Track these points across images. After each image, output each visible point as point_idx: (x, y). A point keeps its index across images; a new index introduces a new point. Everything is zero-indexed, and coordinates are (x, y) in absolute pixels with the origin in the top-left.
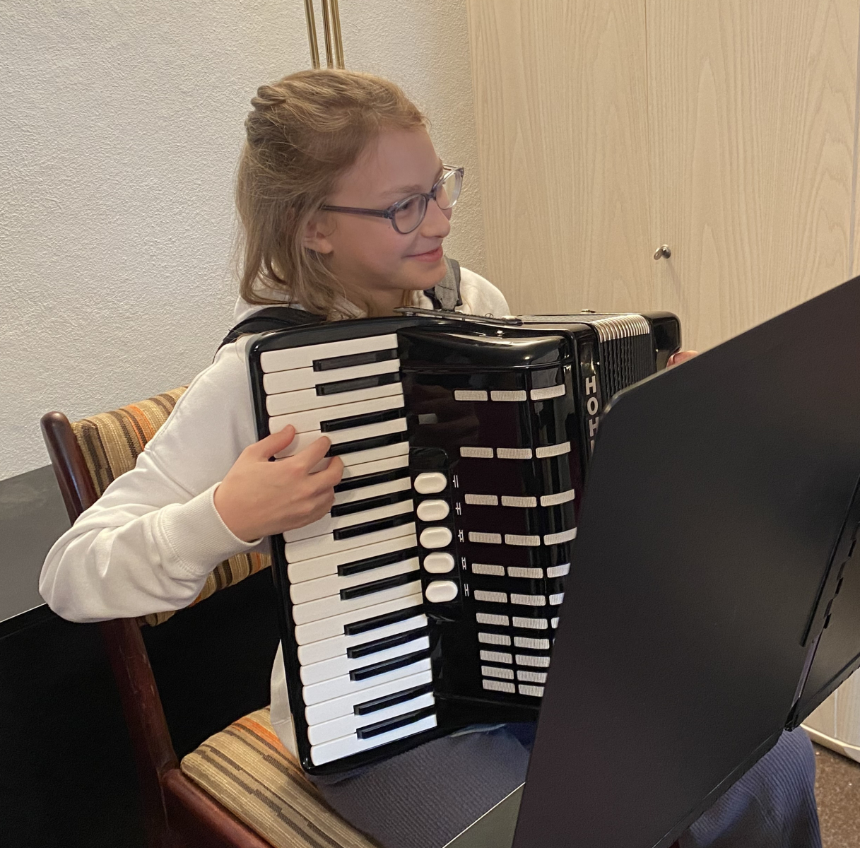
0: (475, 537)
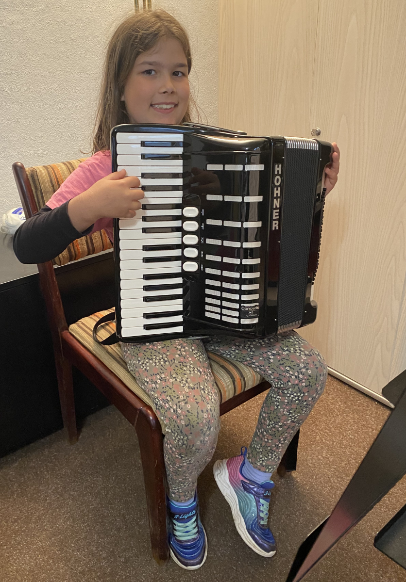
0: (209, 241)
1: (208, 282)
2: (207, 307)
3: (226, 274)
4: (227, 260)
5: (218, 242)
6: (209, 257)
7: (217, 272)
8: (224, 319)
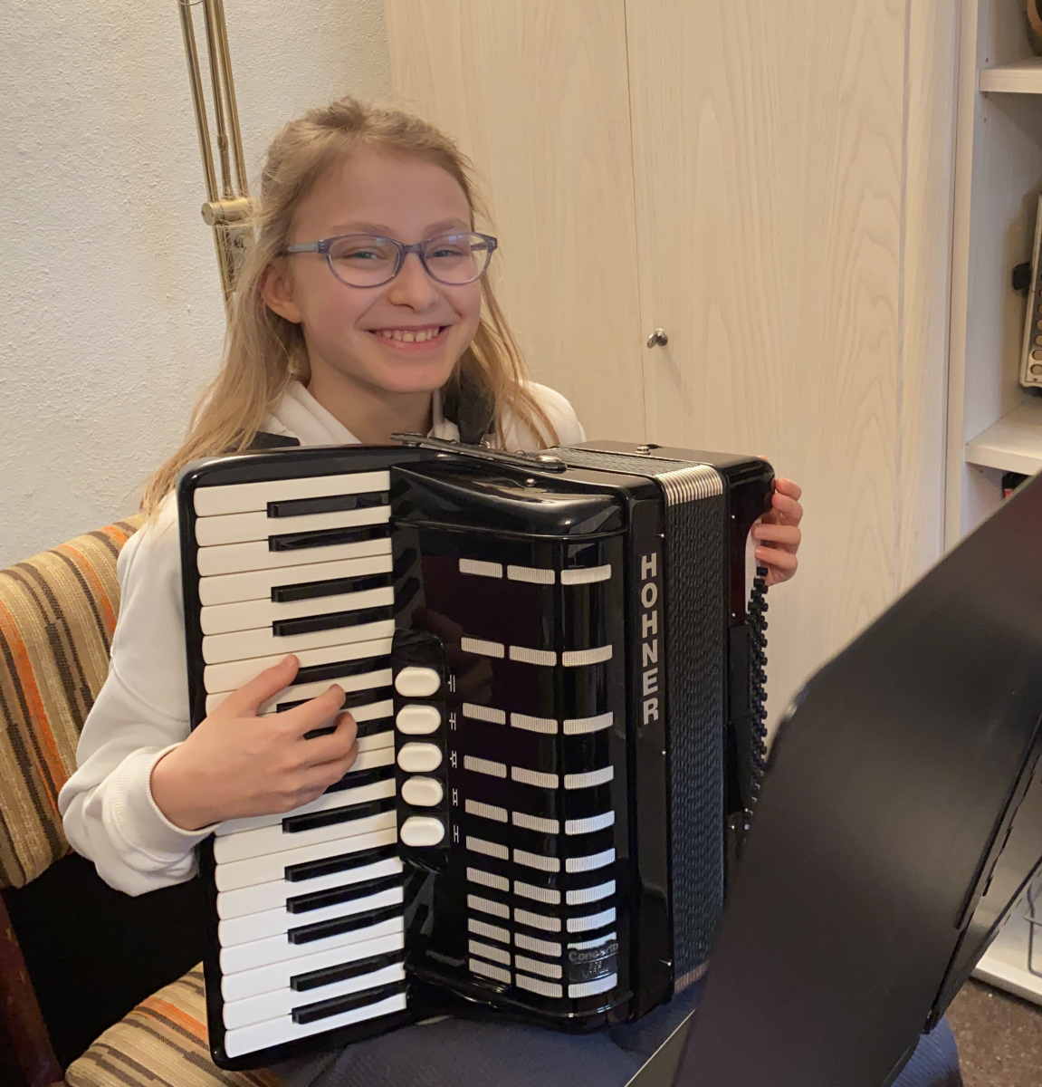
0: (472, 763)
1: (474, 875)
2: (474, 947)
3: (522, 857)
4: (521, 820)
5: (496, 769)
6: (473, 807)
7: (500, 851)
8: (523, 982)
